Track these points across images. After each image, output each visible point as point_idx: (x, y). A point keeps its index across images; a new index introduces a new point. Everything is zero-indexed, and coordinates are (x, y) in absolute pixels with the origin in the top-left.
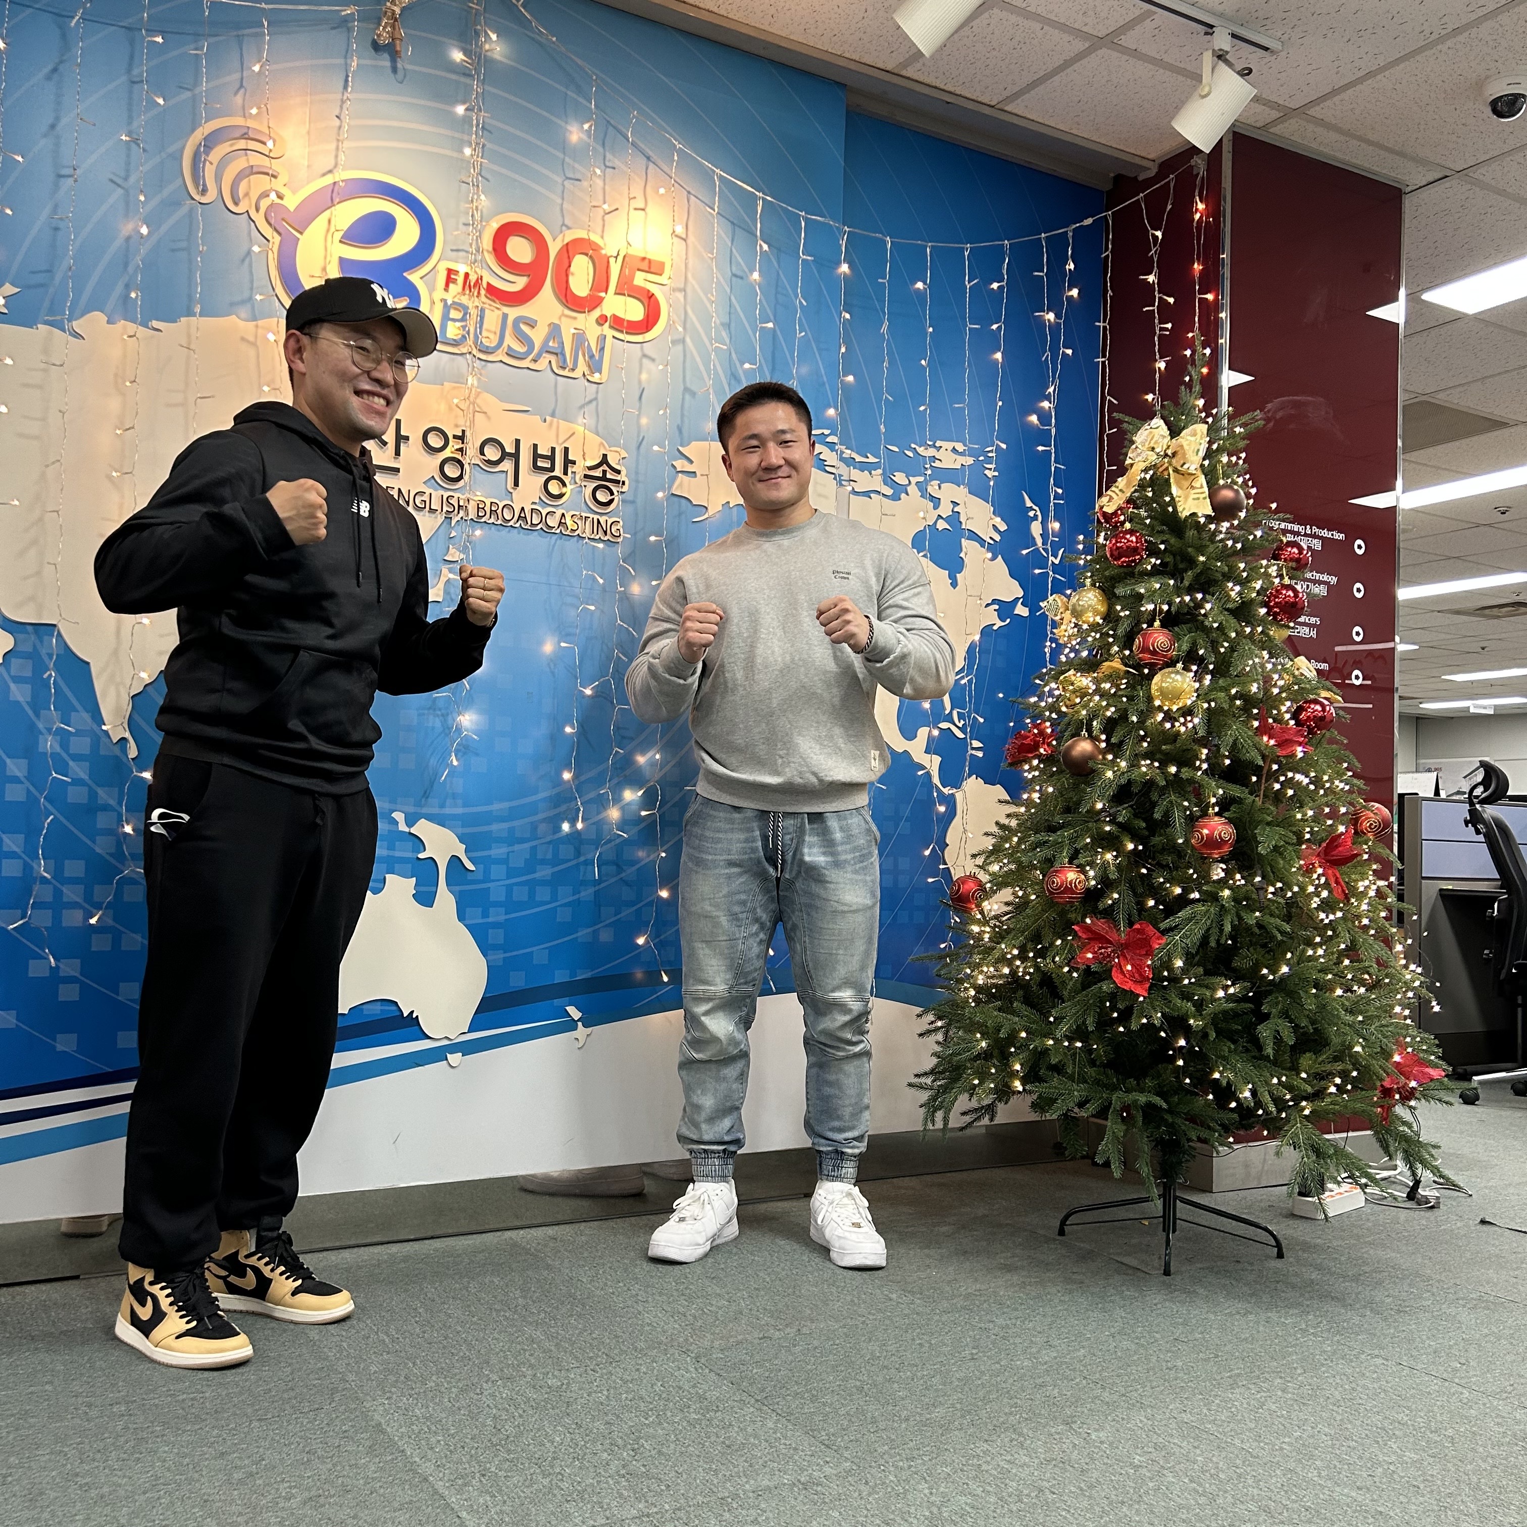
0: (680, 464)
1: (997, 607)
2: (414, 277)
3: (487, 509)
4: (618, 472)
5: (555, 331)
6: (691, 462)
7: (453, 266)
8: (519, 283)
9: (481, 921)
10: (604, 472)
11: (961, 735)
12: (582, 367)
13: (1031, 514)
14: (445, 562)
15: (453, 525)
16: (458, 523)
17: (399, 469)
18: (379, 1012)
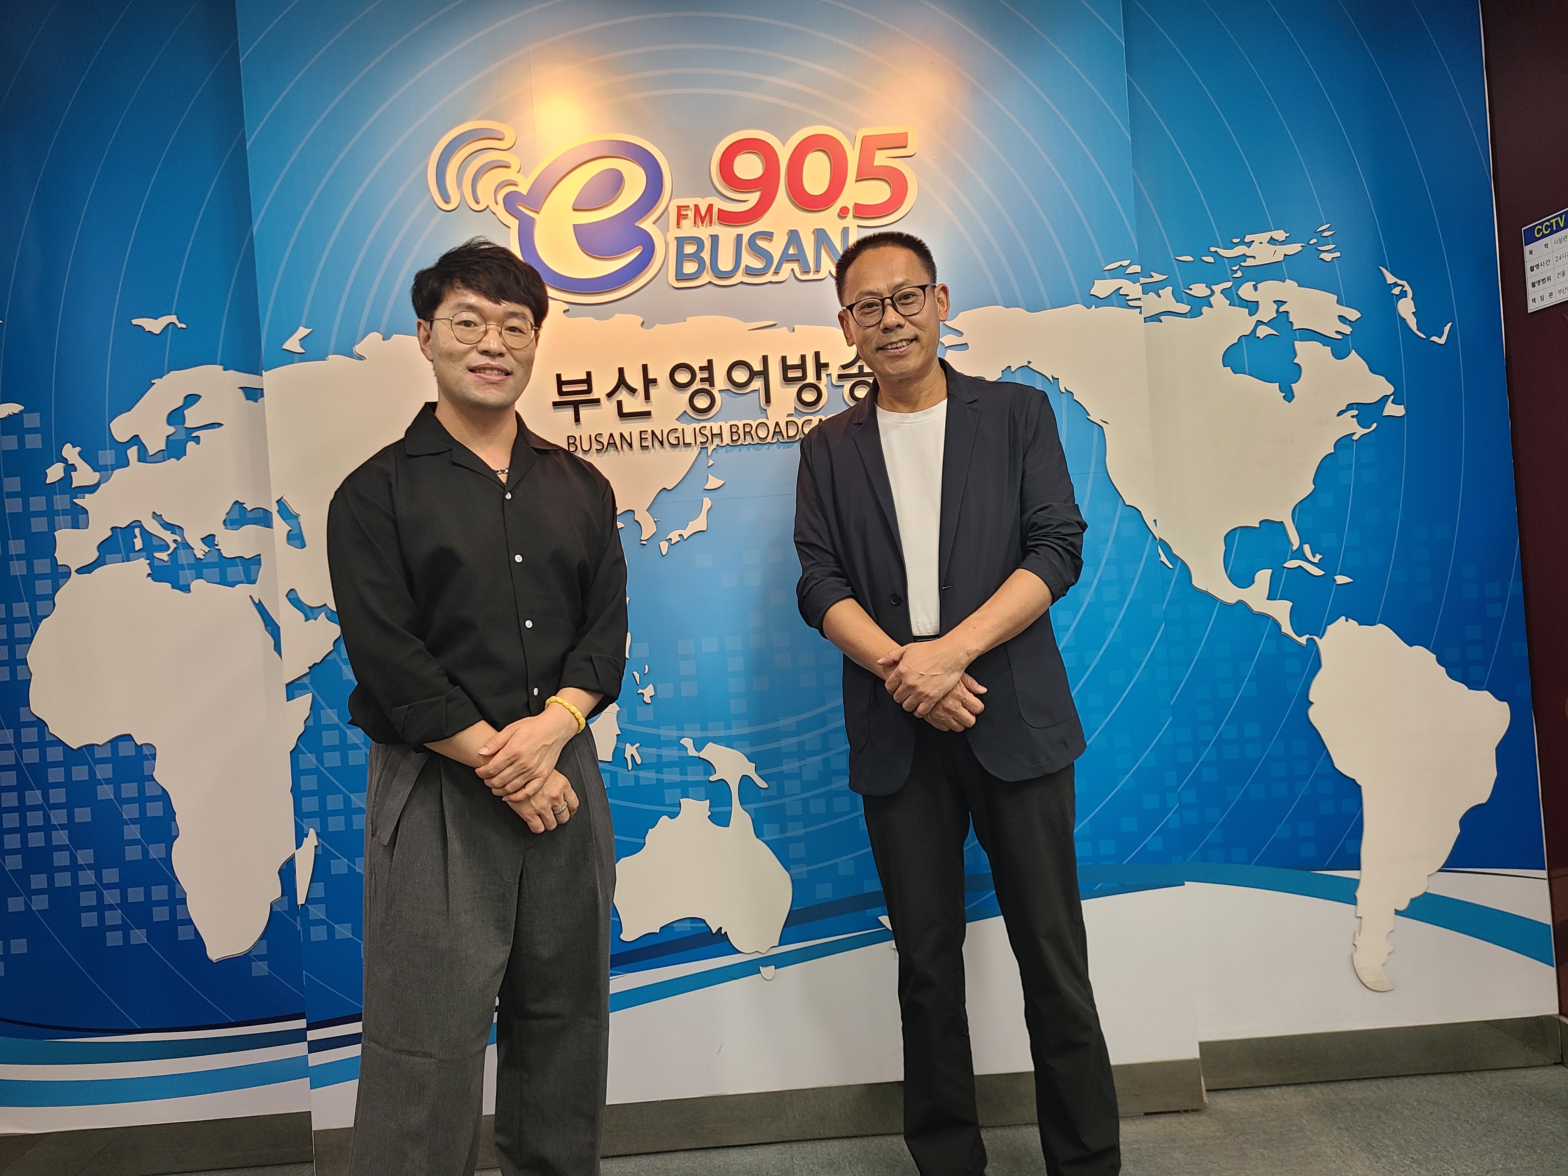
1: (1355, 412)
2: (646, 224)
3: (741, 432)
5: (794, 236)
6: (962, 334)
7: (683, 202)
8: (753, 199)
9: (779, 836)
11: (1317, 572)
12: (826, 266)
13: (1397, 291)
14: (705, 491)
15: (709, 454)
16: (715, 451)
17: (650, 412)
18: (690, 929)
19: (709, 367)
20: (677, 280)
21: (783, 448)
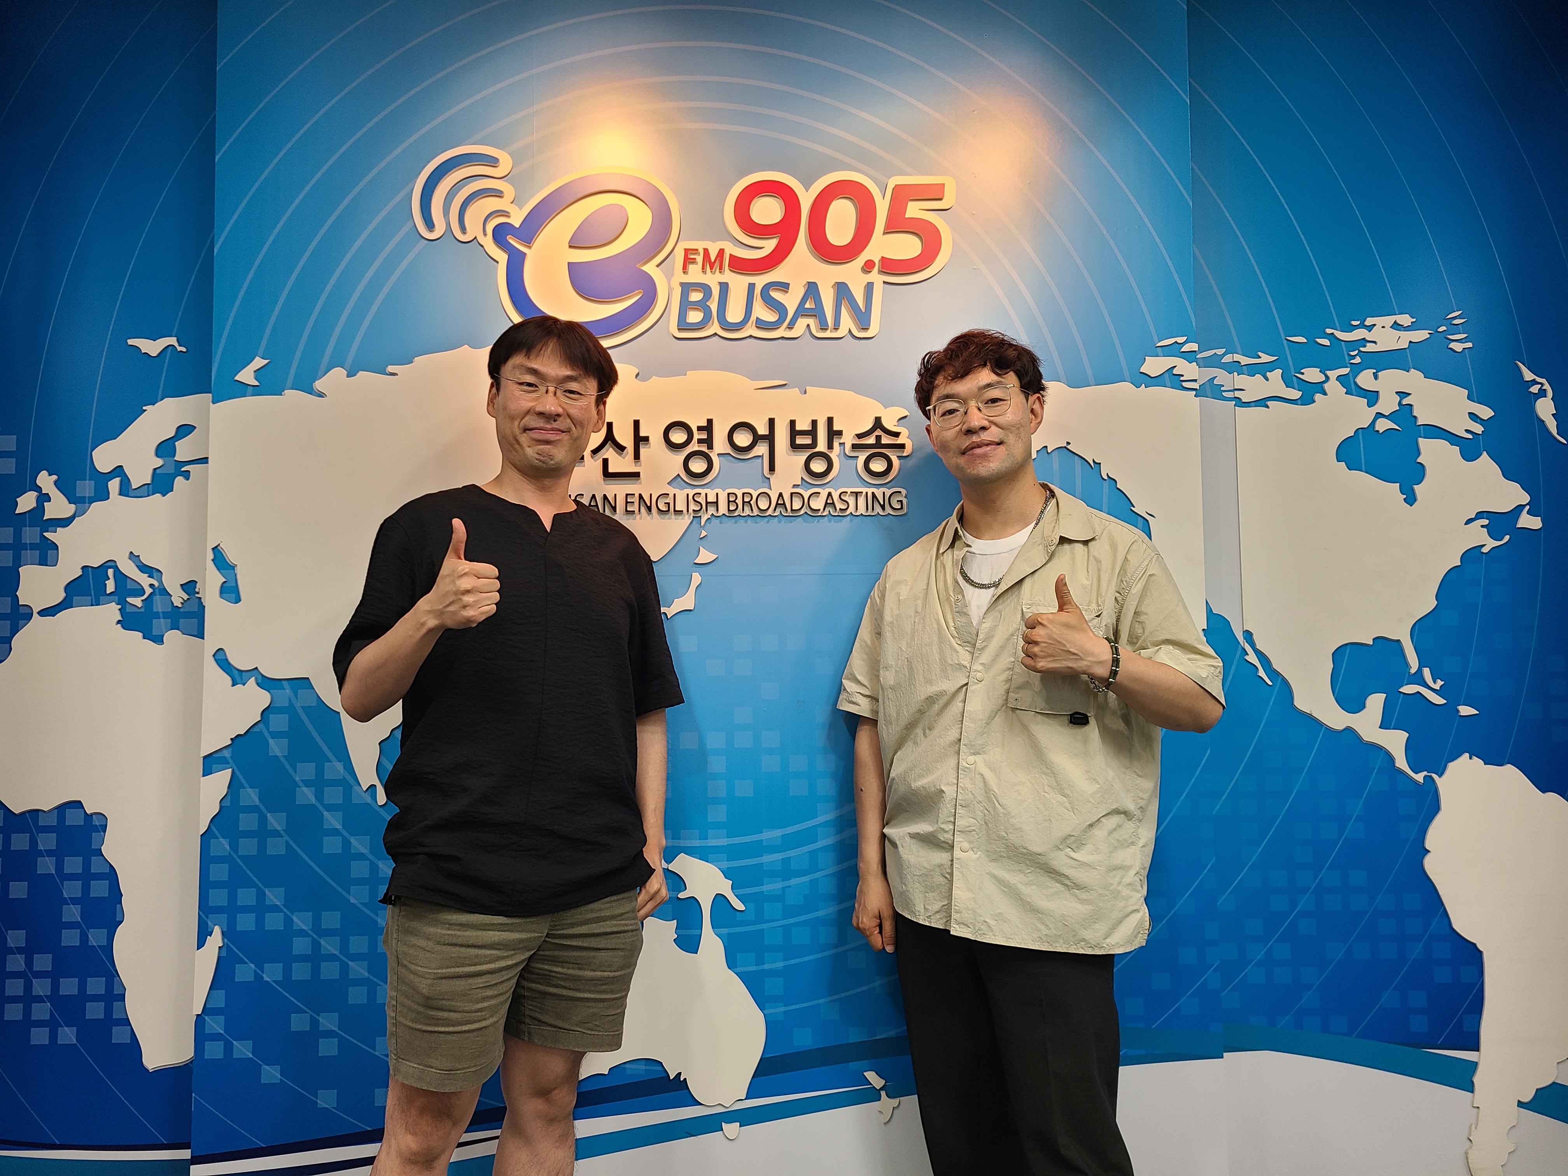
1: (1486, 522)
2: (649, 268)
3: (739, 501)
4: (897, 435)
5: (812, 289)
7: (691, 245)
8: (769, 245)
9: (756, 968)
10: (878, 438)
12: (847, 322)
13: (1535, 389)
14: (694, 565)
15: (702, 525)
16: (709, 521)
17: (639, 473)
18: (643, 1073)
19: (708, 427)
20: (679, 329)
21: (785, 522)
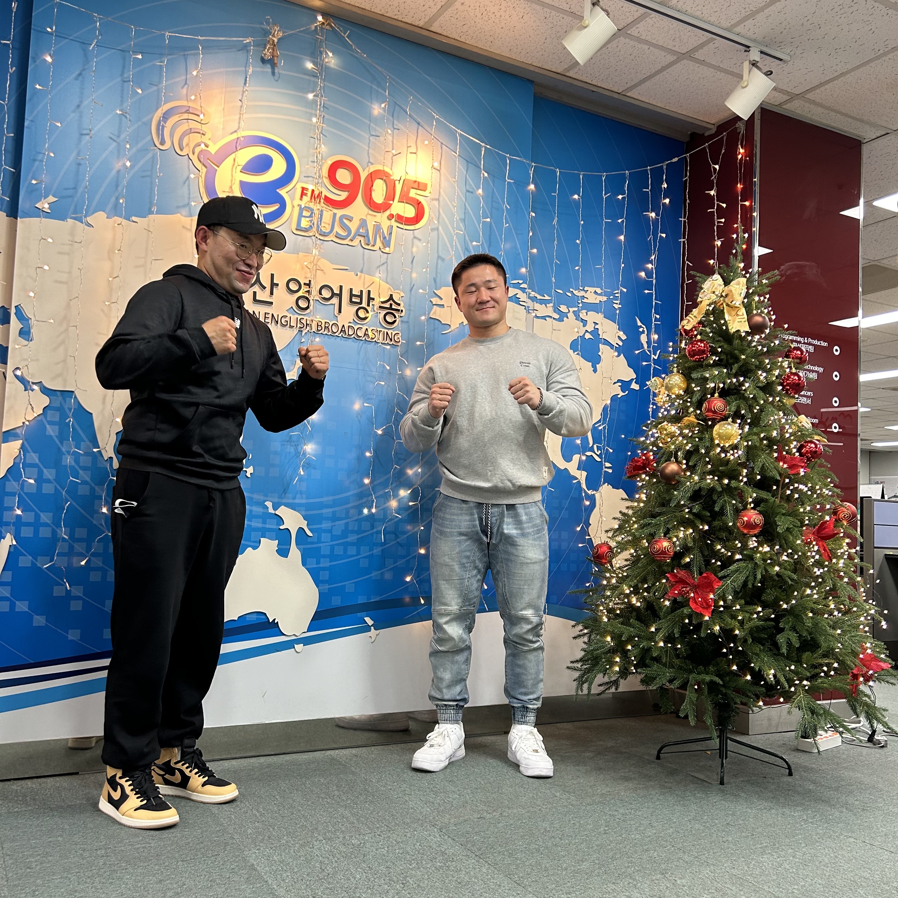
0: (435, 300)
1: (620, 384)
2: (283, 192)
3: (323, 326)
4: (399, 305)
5: (363, 223)
6: (441, 299)
7: (305, 186)
8: (343, 195)
9: (315, 566)
10: (391, 305)
11: (598, 459)
12: (379, 244)
13: (641, 330)
15: (303, 335)
16: (306, 334)
17: (272, 302)
18: (255, 619)
19: (309, 285)
20: (296, 230)
21: (345, 340)
